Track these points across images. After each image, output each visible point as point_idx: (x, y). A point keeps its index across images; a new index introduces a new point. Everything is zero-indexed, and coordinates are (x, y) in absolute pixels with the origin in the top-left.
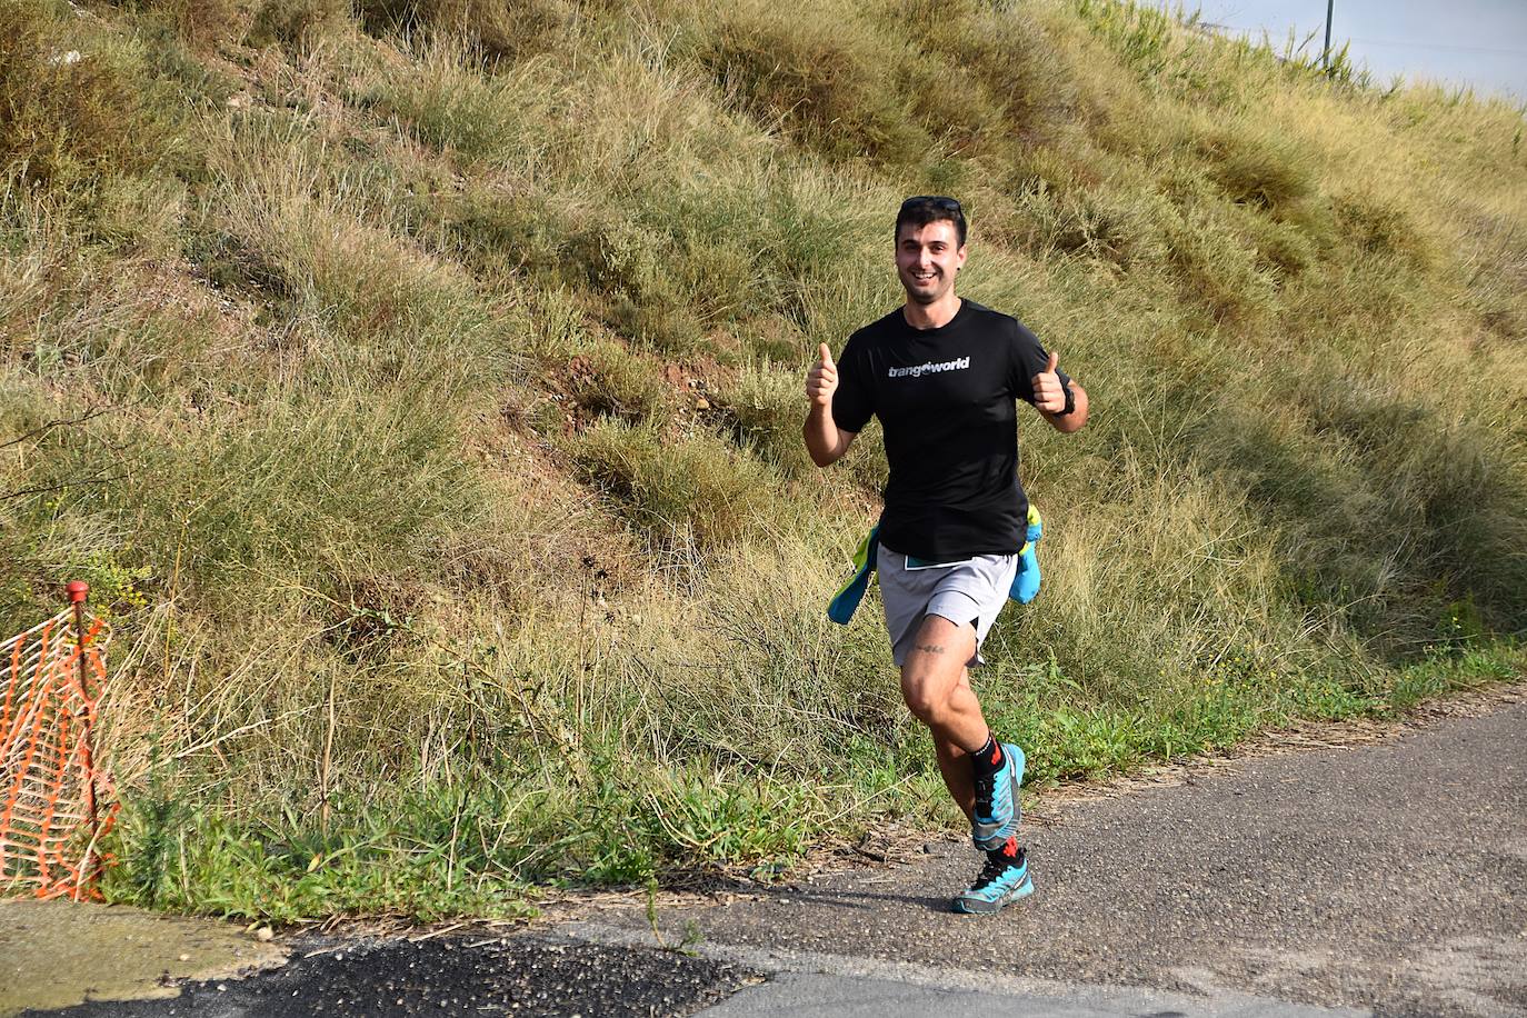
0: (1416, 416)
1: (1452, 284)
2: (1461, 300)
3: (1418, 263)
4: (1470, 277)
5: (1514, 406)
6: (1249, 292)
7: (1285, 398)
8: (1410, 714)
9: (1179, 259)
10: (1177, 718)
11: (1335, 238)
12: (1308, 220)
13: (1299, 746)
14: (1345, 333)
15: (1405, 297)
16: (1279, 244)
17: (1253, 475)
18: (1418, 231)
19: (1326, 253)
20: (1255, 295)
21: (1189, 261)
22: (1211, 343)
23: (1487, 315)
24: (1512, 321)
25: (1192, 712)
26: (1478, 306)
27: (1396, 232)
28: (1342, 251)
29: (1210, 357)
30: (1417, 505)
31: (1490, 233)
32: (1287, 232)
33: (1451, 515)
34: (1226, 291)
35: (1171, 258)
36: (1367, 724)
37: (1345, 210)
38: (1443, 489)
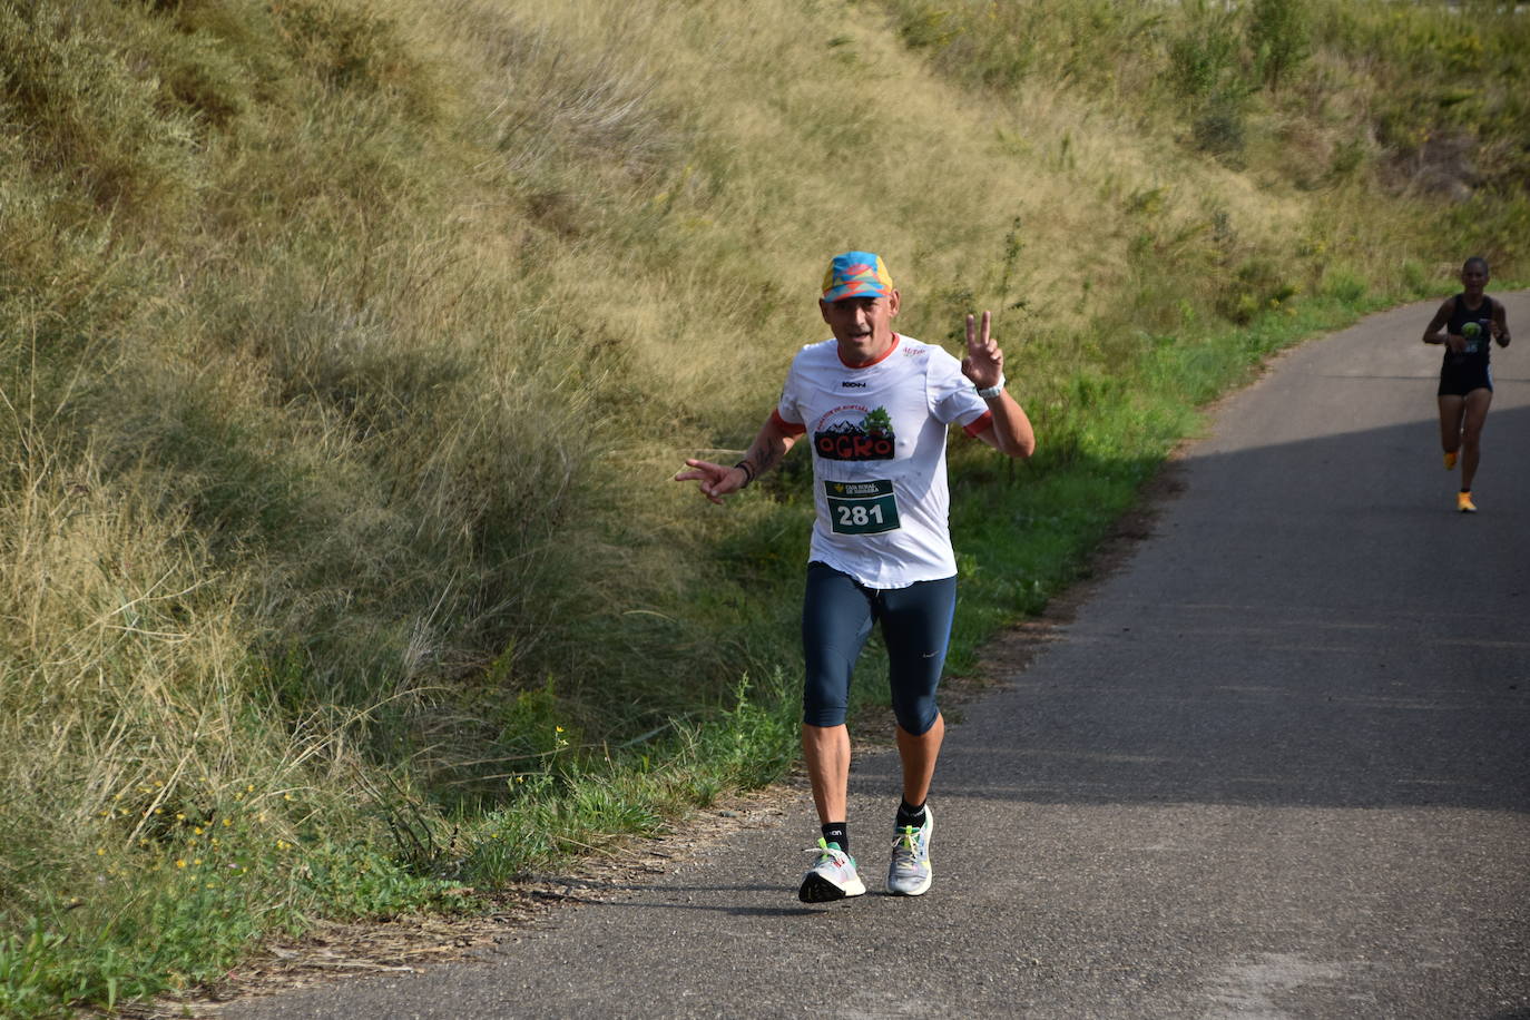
0: (449, 374)
1: (473, 146)
2: (491, 172)
3: (419, 109)
4: (500, 134)
5: (593, 354)
6: (152, 154)
7: (229, 341)
8: (502, 901)
9: (24, 93)
10: (124, 935)
11: (283, 63)
12: (237, 30)
13: (332, 970)
14: (311, 228)
15: (405, 166)
16: (192, 70)
17: (191, 480)
18: (415, 54)
19: (268, 87)
20: (162, 161)
21: (43, 97)
22: (102, 243)
23: (531, 199)
24: (570, 211)
25: (149, 921)
26: (516, 183)
27: (380, 54)
28: (293, 85)
29: (100, 271)
30: (458, 528)
31: (522, 57)
32: (204, 50)
33: (513, 544)
34: (111, 151)
35: (11, 91)
36: (433, 922)
37: (294, 13)
38: (499, 497)
